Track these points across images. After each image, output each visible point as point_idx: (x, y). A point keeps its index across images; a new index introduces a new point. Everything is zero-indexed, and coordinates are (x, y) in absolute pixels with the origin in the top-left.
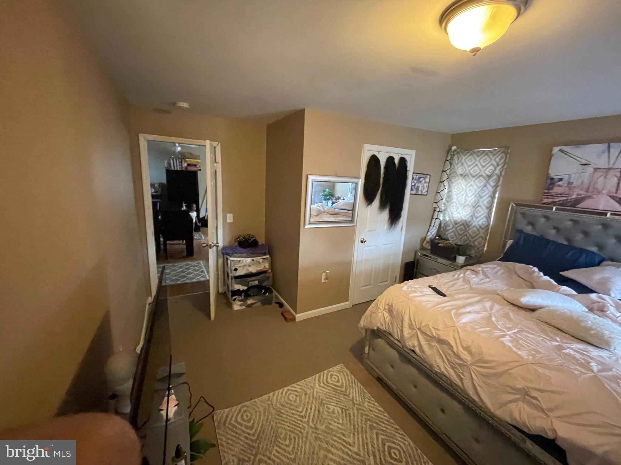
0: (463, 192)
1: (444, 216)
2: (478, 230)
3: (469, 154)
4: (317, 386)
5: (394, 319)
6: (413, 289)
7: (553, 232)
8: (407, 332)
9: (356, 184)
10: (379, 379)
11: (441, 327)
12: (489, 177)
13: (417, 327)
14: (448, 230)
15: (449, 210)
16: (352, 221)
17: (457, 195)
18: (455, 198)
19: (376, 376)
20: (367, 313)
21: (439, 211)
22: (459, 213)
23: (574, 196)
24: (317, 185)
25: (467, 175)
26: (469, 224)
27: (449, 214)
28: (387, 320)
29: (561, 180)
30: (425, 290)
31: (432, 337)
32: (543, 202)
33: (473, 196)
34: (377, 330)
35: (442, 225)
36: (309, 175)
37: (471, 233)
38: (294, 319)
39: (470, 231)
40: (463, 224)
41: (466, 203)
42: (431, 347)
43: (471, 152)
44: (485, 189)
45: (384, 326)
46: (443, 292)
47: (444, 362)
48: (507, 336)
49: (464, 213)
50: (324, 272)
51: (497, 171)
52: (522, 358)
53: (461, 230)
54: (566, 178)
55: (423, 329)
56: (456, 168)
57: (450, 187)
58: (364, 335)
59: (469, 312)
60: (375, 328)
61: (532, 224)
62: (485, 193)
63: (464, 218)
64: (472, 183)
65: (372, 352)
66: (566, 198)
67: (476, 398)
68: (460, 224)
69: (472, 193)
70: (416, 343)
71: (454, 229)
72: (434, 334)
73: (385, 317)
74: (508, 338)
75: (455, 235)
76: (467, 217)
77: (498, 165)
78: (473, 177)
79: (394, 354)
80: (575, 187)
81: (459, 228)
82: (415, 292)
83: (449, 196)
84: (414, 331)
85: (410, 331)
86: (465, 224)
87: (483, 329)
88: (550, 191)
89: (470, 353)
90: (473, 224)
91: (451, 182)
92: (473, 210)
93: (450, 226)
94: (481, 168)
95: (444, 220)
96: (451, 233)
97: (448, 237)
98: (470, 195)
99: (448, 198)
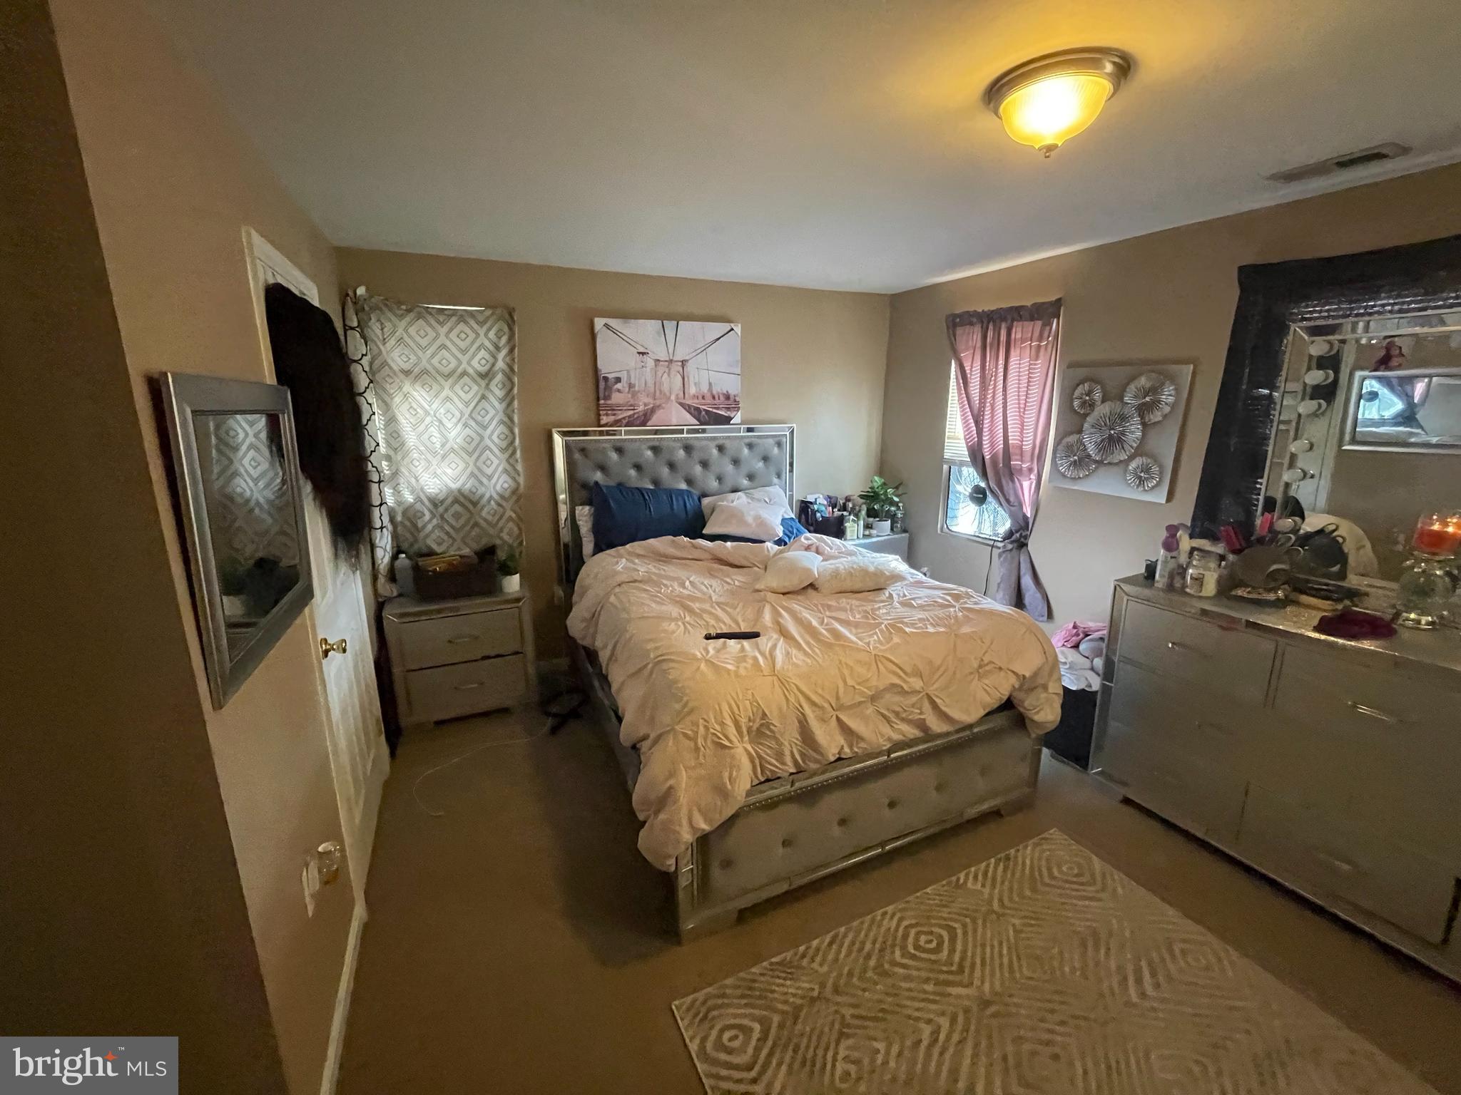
0: (428, 419)
1: (397, 492)
2: (499, 505)
3: (412, 315)
7: (633, 472)
12: (486, 376)
14: (424, 526)
15: (403, 470)
17: (415, 427)
18: (410, 438)
21: (380, 482)
22: (435, 475)
23: (641, 408)
25: (425, 372)
26: (474, 500)
27: (409, 483)
29: (618, 380)
32: (603, 422)
33: (460, 426)
35: (399, 518)
37: (490, 518)
39: (484, 514)
40: (456, 501)
41: (448, 446)
42: (868, 719)
43: (418, 309)
44: (484, 404)
46: (744, 630)
47: (892, 723)
49: (449, 471)
51: (500, 364)
53: (457, 516)
54: (624, 376)
56: (384, 352)
57: (387, 407)
61: (603, 468)
62: (488, 418)
63: (454, 486)
64: (446, 392)
66: (632, 412)
68: (450, 500)
69: (454, 420)
70: (845, 740)
71: (435, 522)
75: (447, 533)
76: (463, 478)
77: (498, 348)
78: (447, 376)
80: (639, 391)
81: (452, 511)
83: (394, 435)
86: (462, 499)
88: (609, 402)
90: (487, 496)
91: (384, 390)
92: (471, 461)
93: (424, 515)
94: (460, 356)
95: (399, 503)
96: (432, 531)
97: (429, 547)
98: (449, 425)
99: (392, 441)
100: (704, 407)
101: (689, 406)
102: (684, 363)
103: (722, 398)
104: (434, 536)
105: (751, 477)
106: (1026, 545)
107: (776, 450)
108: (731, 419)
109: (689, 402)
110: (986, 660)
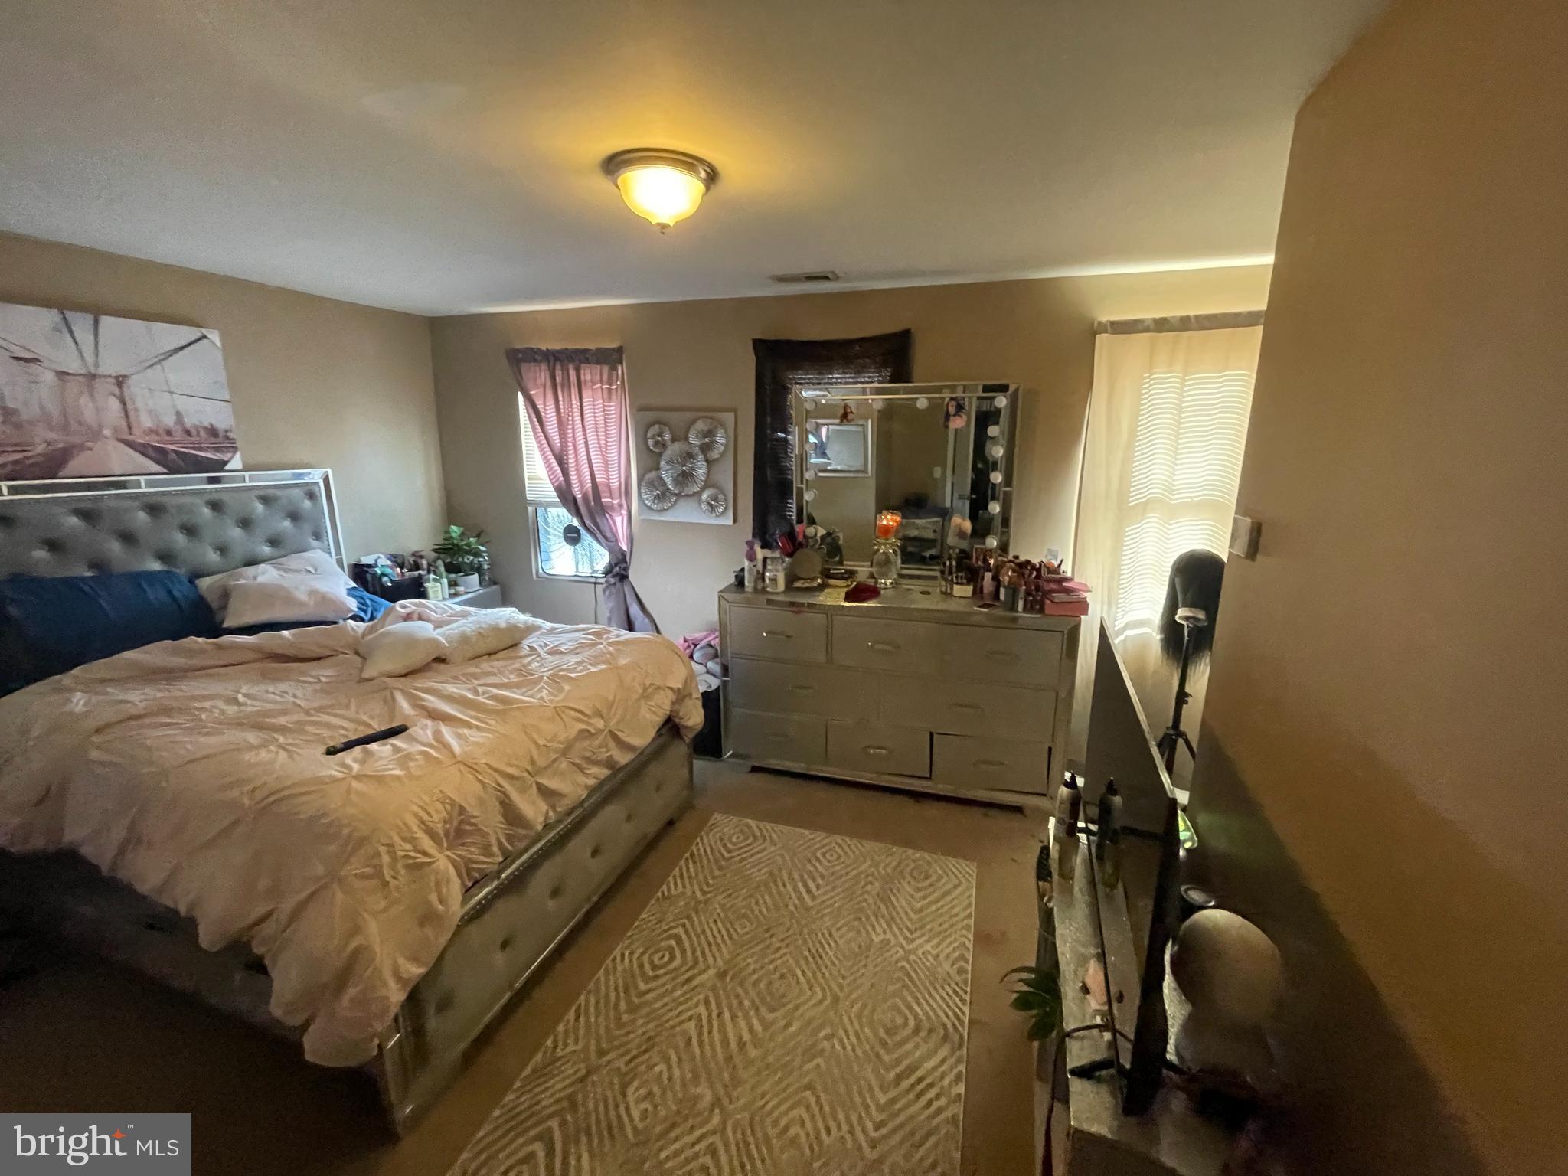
7: (42, 554)
13: (533, 772)
23: (39, 449)
42: (564, 775)
47: (583, 770)
66: (19, 456)
67: (627, 758)
70: (543, 806)
72: (561, 746)
80: (28, 421)
100: (172, 447)
101: (144, 445)
102: (120, 381)
103: (202, 433)
105: (274, 542)
106: (627, 577)
107: (307, 504)
108: (226, 463)
109: (139, 438)
110: (648, 683)
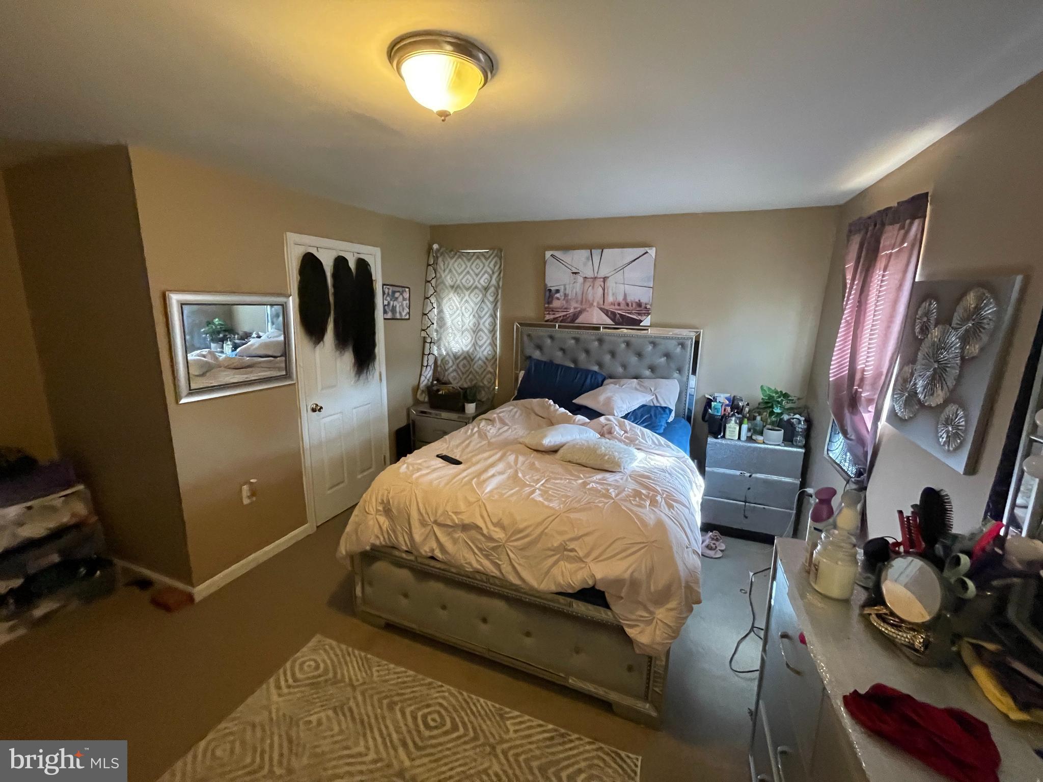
0: (458, 312)
1: (439, 348)
2: (485, 363)
3: (456, 257)
4: (275, 698)
5: (396, 522)
6: (416, 466)
7: (560, 354)
8: (418, 535)
9: (284, 306)
10: (391, 627)
11: (463, 507)
12: (486, 289)
13: (432, 520)
14: (448, 369)
15: (443, 338)
16: (288, 375)
17: (451, 315)
18: (449, 321)
19: (383, 622)
20: (349, 528)
21: (431, 343)
22: (457, 342)
23: (572, 311)
24: (193, 313)
25: (458, 286)
26: (472, 357)
27: (444, 345)
28: (384, 528)
29: (558, 291)
30: (433, 463)
31: (455, 527)
32: (546, 319)
33: (471, 316)
34: (371, 549)
35: (439, 362)
36: (167, 293)
37: (477, 370)
38: (190, 598)
39: (475, 366)
40: (465, 358)
41: (464, 328)
42: (455, 541)
43: (458, 253)
44: (483, 305)
45: (382, 539)
46: (457, 458)
47: (474, 553)
48: (537, 490)
49: (464, 341)
50: (245, 484)
51: (494, 282)
52: (554, 509)
53: (464, 366)
54: (562, 289)
55: (441, 520)
56: (443, 276)
57: (439, 305)
58: (350, 568)
59: (493, 476)
60: (368, 548)
61: (539, 347)
62: (484, 313)
63: (466, 349)
64: (467, 297)
65: (368, 589)
66: (565, 313)
67: (516, 581)
68: (462, 357)
69: (469, 313)
70: (434, 545)
71: (455, 367)
72: (457, 521)
73: (381, 524)
74: (538, 492)
75: (458, 374)
76: (469, 346)
77: (493, 273)
78: (467, 289)
79: (405, 574)
80: (571, 299)
81: (462, 364)
82: (419, 470)
83: (441, 319)
84: (429, 527)
85: (423, 530)
86: (469, 359)
87: (512, 491)
88: (551, 306)
89: (503, 528)
90: (478, 357)
91: (440, 297)
92: (474, 336)
93: (449, 362)
94: (475, 277)
95: (440, 355)
96: (451, 372)
97: (449, 380)
98: (467, 315)
99: (439, 322)
100: (619, 312)
101: (607, 311)
102: (605, 279)
103: (634, 305)
104: (452, 375)
105: (652, 369)
106: (865, 489)
107: (679, 349)
108: (641, 321)
109: (607, 308)
